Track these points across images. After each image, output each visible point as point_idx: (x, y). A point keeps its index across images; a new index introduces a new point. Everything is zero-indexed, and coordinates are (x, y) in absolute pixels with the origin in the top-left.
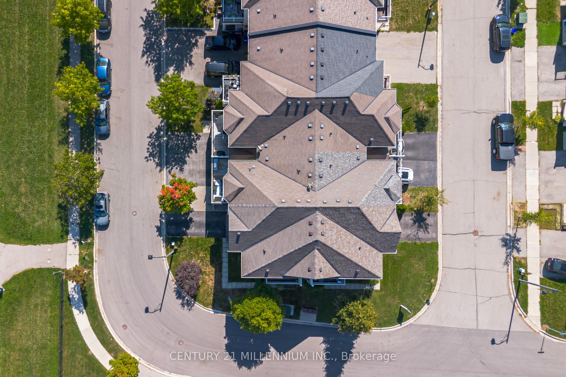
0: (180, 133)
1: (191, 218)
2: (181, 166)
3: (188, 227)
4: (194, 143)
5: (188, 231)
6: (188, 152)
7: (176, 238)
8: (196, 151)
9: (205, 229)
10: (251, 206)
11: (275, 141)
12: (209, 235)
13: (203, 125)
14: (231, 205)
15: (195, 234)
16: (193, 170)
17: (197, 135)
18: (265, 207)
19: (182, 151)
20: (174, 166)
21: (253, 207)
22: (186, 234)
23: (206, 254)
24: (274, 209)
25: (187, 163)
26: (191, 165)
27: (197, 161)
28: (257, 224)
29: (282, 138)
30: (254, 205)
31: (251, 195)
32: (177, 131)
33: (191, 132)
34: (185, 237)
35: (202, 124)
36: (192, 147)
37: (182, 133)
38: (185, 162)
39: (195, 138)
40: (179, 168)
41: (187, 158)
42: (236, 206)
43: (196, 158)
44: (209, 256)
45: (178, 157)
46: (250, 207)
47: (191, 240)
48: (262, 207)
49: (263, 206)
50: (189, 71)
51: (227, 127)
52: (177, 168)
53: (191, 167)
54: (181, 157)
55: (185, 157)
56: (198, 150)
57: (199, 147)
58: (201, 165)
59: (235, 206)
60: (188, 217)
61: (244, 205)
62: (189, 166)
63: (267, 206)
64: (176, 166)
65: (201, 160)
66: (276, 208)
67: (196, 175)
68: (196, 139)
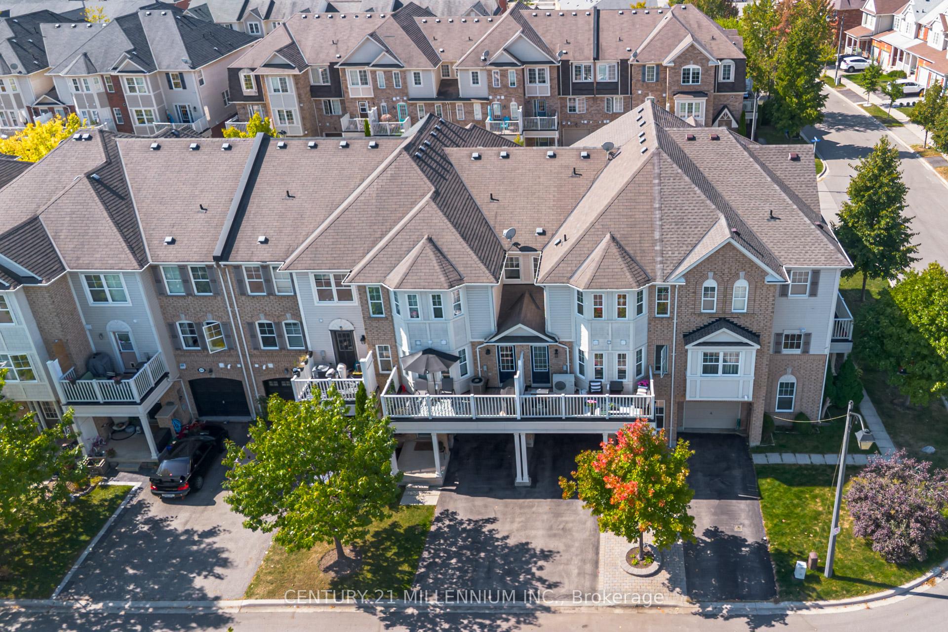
0: (424, 560)
1: (705, 534)
2: (534, 555)
3: (738, 542)
4: (464, 526)
5: (750, 541)
6: (490, 538)
7: (778, 572)
8: (493, 521)
9: (734, 501)
10: (658, 214)
11: (498, 218)
12: (755, 493)
13: (415, 506)
14: (659, 273)
15: (757, 527)
16: (551, 528)
17: (438, 520)
18: (659, 176)
19: (482, 555)
20: (533, 574)
21: (660, 209)
22: (760, 548)
23: (815, 497)
24: (665, 155)
25: (524, 541)
26: (533, 533)
27: (523, 519)
28: (703, 197)
29: (494, 205)
30: (657, 206)
31: (631, 217)
32: (415, 567)
33: (425, 532)
34: (770, 548)
35: (408, 507)
36: (477, 530)
37: (426, 554)
38: (523, 548)
39: (447, 522)
40: (540, 563)
41: (508, 541)
42: (659, 259)
43: (512, 522)
44: (817, 491)
45: (504, 565)
46: (661, 220)
47: (776, 532)
48: (660, 184)
49: (657, 181)
50: (231, 540)
51: (443, 279)
52: (541, 568)
53: (540, 533)
54: (505, 557)
55: (506, 546)
56: (486, 517)
57: (480, 514)
58: (534, 509)
59: (661, 262)
60: (704, 542)
61: (657, 235)
62: (535, 537)
63: (657, 171)
64: (534, 570)
65: (518, 511)
66: (661, 150)
67: (567, 522)
68: (450, 520)
